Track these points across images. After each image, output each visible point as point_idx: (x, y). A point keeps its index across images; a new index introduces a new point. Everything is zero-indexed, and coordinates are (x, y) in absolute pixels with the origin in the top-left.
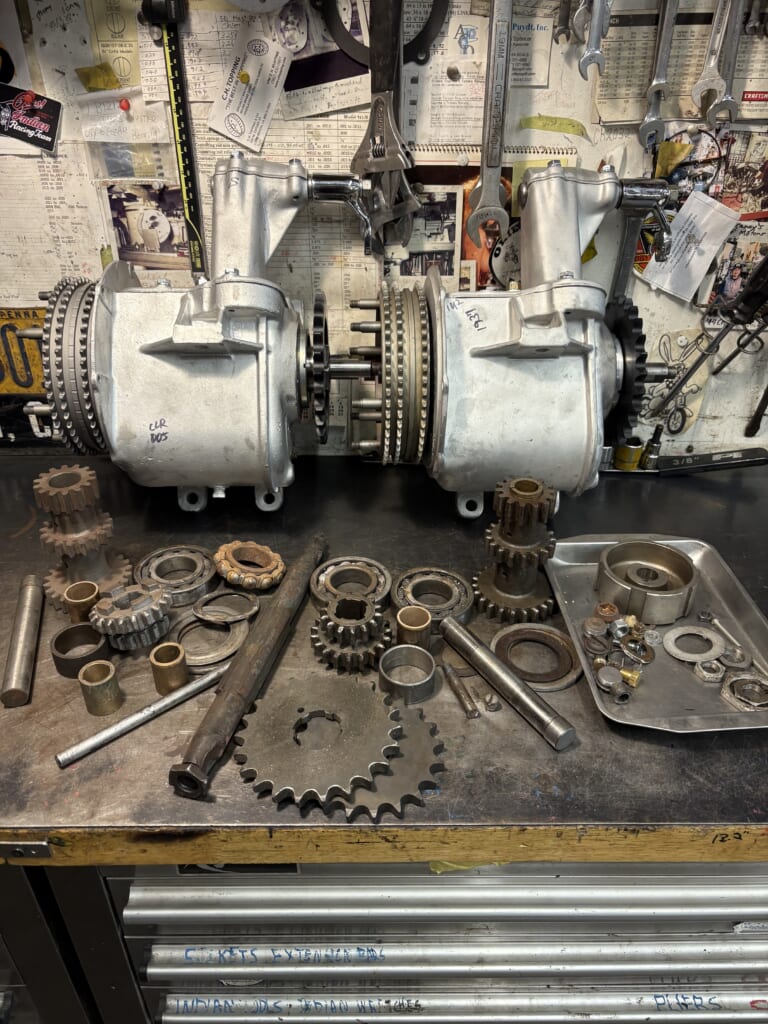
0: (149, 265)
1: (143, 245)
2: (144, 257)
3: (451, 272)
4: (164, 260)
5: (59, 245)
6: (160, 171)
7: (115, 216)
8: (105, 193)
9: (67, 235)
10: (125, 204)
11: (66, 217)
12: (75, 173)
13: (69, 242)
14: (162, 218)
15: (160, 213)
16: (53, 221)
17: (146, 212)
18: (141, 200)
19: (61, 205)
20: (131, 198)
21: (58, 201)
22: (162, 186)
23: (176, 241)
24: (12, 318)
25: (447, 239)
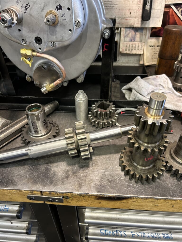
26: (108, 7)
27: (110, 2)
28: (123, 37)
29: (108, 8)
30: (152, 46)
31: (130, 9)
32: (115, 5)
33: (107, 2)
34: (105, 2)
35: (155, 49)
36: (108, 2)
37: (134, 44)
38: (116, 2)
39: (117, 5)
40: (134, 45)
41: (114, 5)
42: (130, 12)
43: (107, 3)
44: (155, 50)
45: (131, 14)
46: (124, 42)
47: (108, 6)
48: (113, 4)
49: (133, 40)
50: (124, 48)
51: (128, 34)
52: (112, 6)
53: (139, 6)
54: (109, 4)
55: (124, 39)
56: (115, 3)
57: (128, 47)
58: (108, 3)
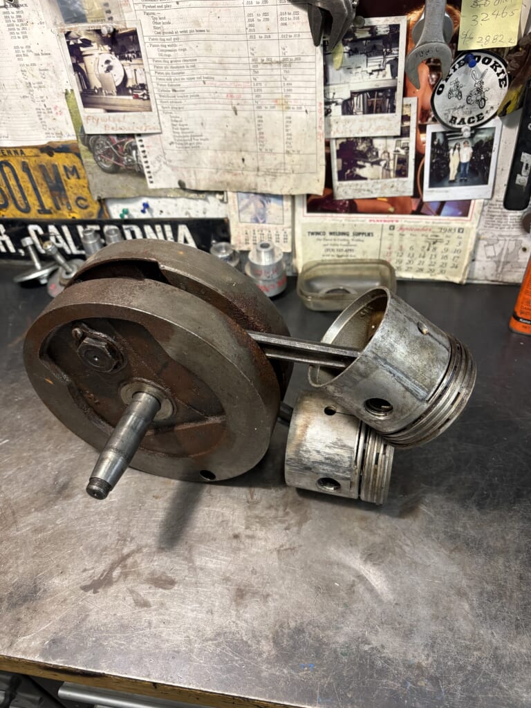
0: (108, 107)
1: (101, 89)
2: (103, 101)
3: (393, 110)
4: (121, 103)
5: (32, 91)
6: (109, 15)
7: (75, 61)
8: (64, 40)
9: (37, 81)
10: (82, 49)
11: (34, 65)
12: (36, 22)
13: (40, 87)
14: (115, 61)
15: (114, 56)
16: (24, 68)
17: (100, 56)
18: (95, 45)
19: (28, 53)
20: (87, 43)
21: (25, 50)
22: (112, 30)
23: (130, 84)
24: (5, 155)
25: (389, 76)
26: (187, 146)
27: (189, 135)
28: (236, 212)
29: (186, 148)
30: (318, 233)
31: (241, 151)
32: (201, 140)
33: (181, 135)
34: (177, 135)
35: (325, 239)
36: (185, 135)
37: (266, 229)
38: (203, 134)
39: (207, 139)
40: (266, 233)
41: (199, 141)
42: (241, 158)
43: (180, 137)
44: (326, 243)
45: (246, 162)
46: (241, 225)
47: (187, 144)
48: (196, 138)
49: (262, 219)
50: (243, 238)
51: (247, 206)
52: (196, 142)
53: (260, 145)
54: (186, 138)
55: (239, 216)
56: (201, 136)
57: (252, 235)
58: (184, 137)
